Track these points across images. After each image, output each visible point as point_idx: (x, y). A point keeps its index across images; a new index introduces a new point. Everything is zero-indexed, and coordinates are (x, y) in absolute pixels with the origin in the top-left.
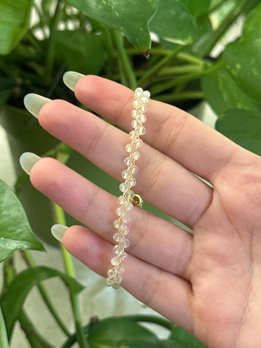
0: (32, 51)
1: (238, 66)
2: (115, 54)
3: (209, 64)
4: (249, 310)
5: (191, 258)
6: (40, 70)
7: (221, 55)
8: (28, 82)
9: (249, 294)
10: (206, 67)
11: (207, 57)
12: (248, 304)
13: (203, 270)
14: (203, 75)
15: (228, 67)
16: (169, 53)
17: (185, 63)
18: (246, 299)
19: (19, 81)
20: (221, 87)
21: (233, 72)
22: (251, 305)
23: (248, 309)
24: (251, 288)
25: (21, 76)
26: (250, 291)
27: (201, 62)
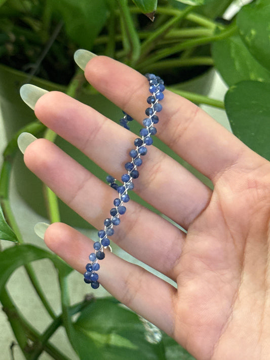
1: (253, 32)
2: (118, 11)
3: (221, 28)
5: (180, 257)
6: (36, 26)
7: (234, 17)
8: (23, 39)
9: (235, 302)
10: (217, 31)
11: (220, 20)
12: (232, 312)
13: (191, 272)
14: (214, 40)
15: (242, 33)
16: (179, 13)
17: (195, 25)
18: (231, 306)
19: (12, 37)
20: (233, 55)
21: (247, 38)
22: (235, 312)
24: (238, 295)
25: (14, 32)
26: (236, 298)
27: (212, 25)
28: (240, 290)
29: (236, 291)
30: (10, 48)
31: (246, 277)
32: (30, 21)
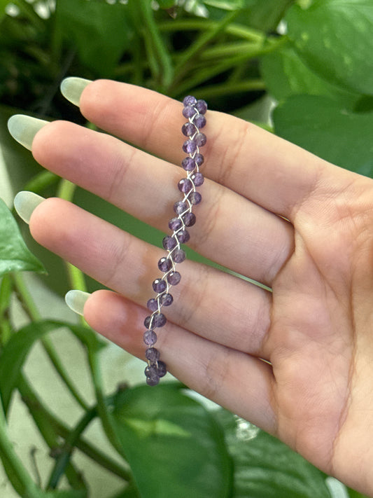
0: (31, 31)
1: (305, 37)
4: (352, 400)
6: (44, 58)
8: (27, 74)
12: (350, 393)
16: (215, 26)
20: (287, 71)
21: (298, 45)
22: (354, 392)
23: (350, 399)
27: (258, 37)
28: (355, 361)
29: (352, 363)
30: (12, 86)
31: (361, 341)
32: (35, 51)
